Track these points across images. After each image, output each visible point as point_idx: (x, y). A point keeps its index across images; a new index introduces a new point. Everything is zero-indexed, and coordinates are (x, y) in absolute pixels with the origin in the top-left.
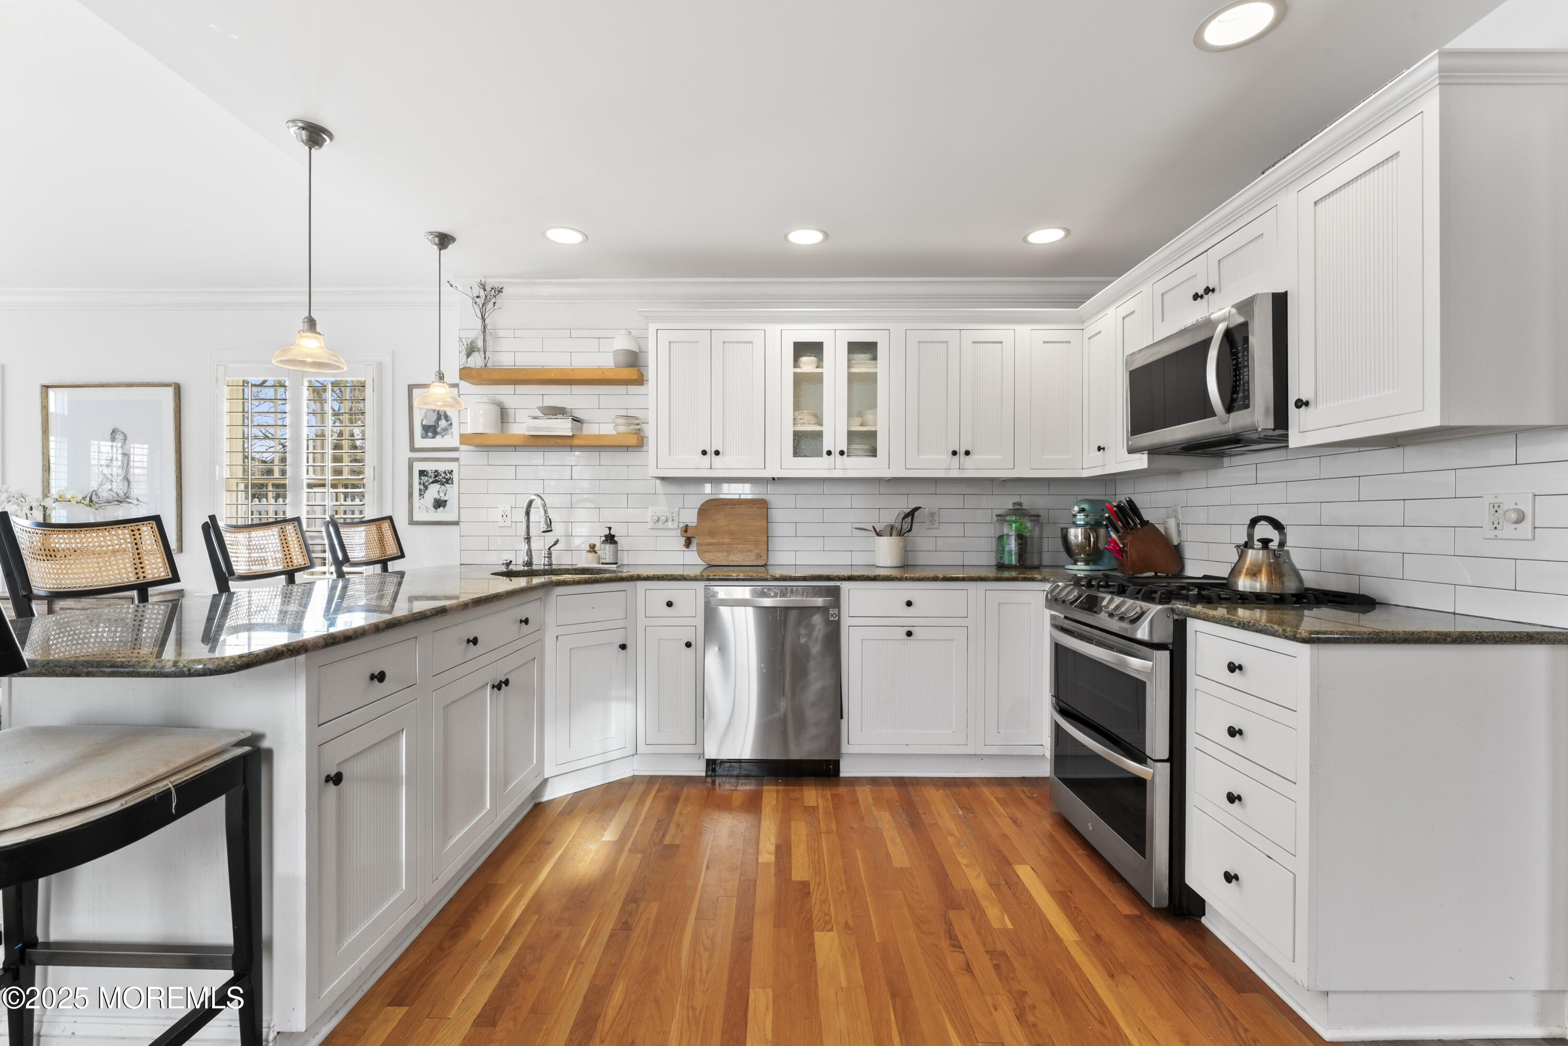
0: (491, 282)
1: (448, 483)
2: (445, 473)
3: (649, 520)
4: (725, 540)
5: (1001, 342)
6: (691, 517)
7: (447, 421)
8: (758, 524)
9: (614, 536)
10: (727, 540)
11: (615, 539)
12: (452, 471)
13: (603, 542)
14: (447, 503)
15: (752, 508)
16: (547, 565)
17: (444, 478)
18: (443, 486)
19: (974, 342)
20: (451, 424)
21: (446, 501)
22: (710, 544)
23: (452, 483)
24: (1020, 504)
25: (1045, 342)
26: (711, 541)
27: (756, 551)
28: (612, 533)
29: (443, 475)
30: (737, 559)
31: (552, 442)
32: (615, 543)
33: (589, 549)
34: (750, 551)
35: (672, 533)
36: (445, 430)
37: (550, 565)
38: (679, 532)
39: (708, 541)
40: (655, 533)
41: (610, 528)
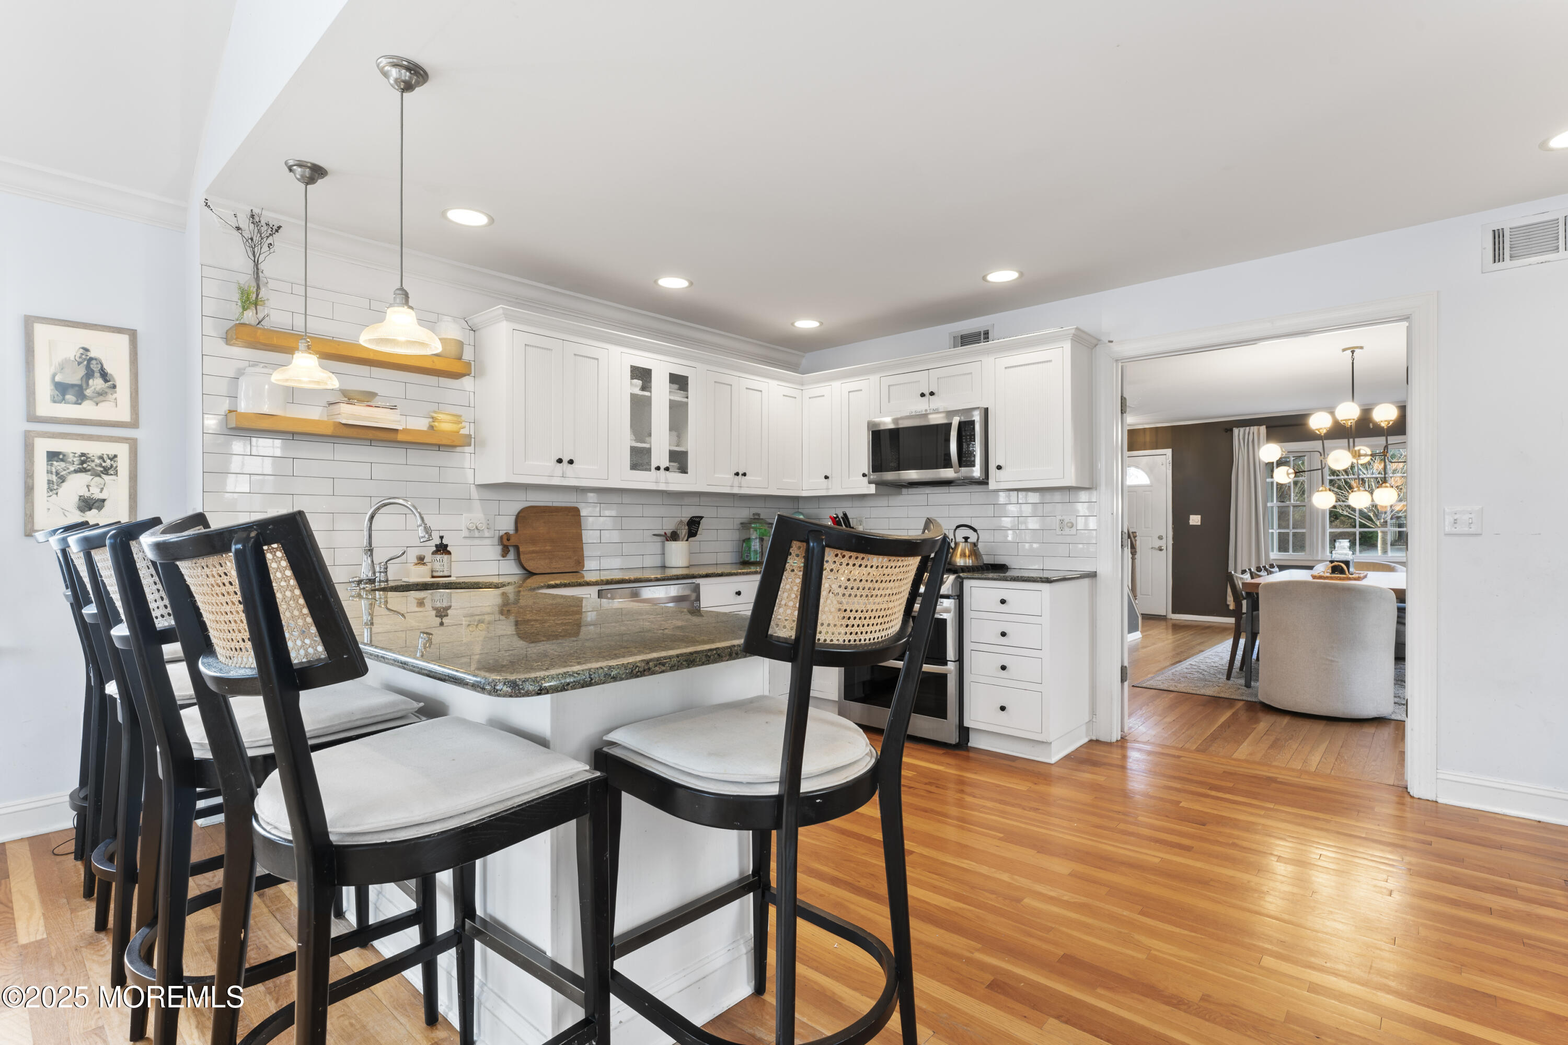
0: (268, 216)
1: (107, 474)
2: (101, 458)
3: (463, 528)
4: (547, 548)
5: (761, 391)
6: (507, 525)
7: (106, 381)
8: (575, 531)
9: (446, 546)
10: (548, 548)
11: (448, 549)
12: (115, 456)
13: (434, 553)
14: (106, 503)
15: (567, 515)
16: (383, 581)
17: (101, 465)
18: (97, 479)
19: (747, 388)
20: (114, 387)
21: (104, 501)
22: (533, 552)
23: (116, 474)
24: (759, 515)
25: (784, 395)
26: (534, 548)
27: (575, 558)
28: (445, 542)
29: (98, 461)
30: (559, 566)
31: (370, 434)
32: (449, 553)
33: (416, 561)
34: (570, 558)
35: (488, 542)
36: (101, 394)
37: (387, 581)
38: (496, 541)
39: (531, 549)
40: (468, 542)
41: (442, 538)
